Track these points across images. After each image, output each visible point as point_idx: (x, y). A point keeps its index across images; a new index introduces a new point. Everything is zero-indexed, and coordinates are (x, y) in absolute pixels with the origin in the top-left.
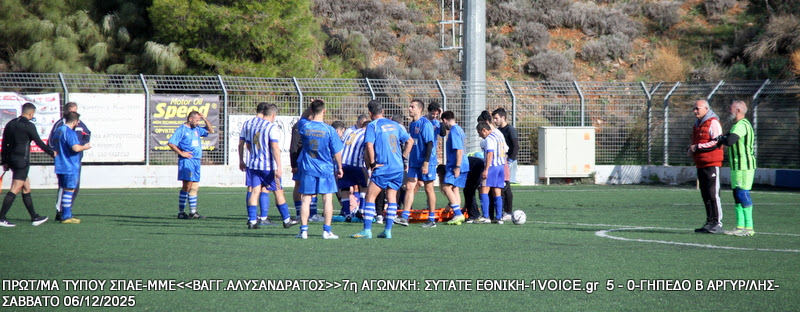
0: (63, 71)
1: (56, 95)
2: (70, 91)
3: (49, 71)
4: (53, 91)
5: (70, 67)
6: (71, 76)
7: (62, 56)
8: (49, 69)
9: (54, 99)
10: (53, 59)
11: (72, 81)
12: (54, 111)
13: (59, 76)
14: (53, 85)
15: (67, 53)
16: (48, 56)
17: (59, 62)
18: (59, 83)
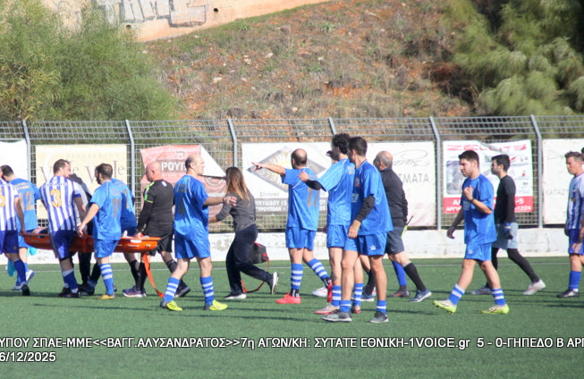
0: (537, 114)
1: (528, 143)
2: (545, 136)
3: (521, 113)
4: (525, 137)
5: (546, 108)
6: (545, 119)
7: (535, 95)
8: (520, 111)
9: (524, 148)
10: (525, 99)
11: (548, 125)
12: (524, 161)
13: (531, 119)
14: (523, 131)
15: (542, 90)
16: (519, 95)
17: (532, 101)
18: (531, 128)
